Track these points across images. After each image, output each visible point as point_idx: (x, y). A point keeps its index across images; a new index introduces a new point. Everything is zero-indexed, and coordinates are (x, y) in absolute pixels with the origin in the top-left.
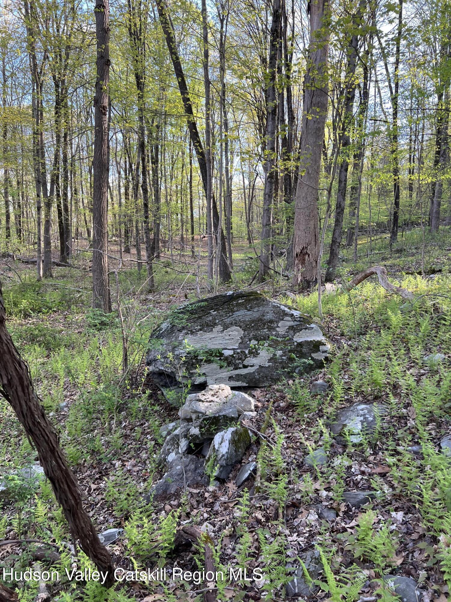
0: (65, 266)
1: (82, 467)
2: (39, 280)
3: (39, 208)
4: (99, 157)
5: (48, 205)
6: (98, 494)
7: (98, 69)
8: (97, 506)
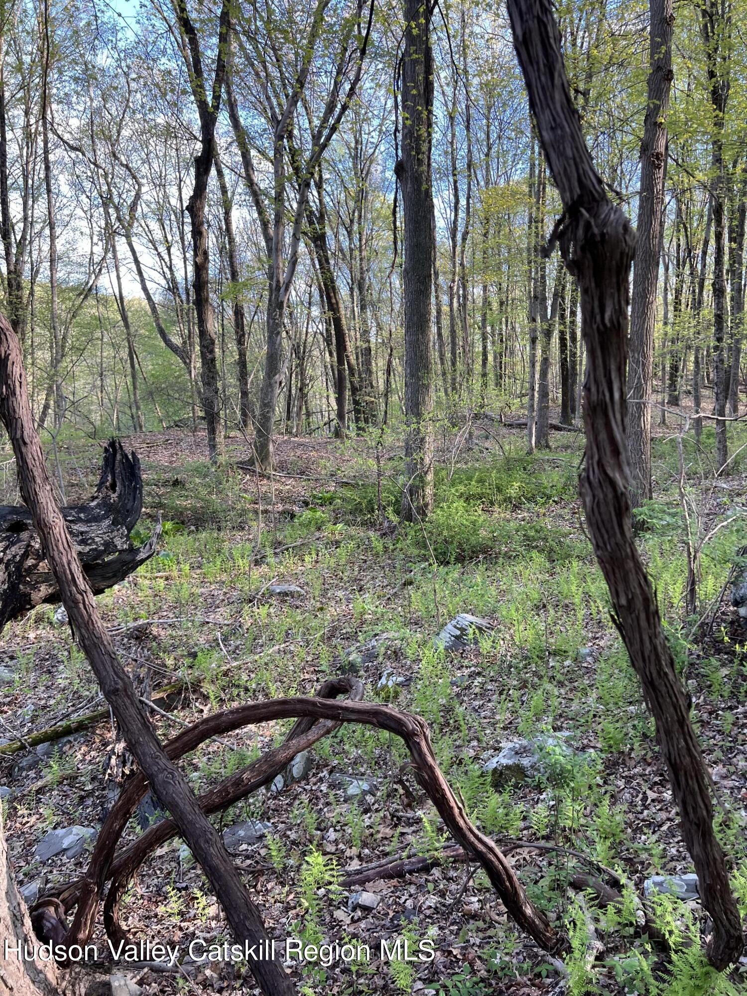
0: (569, 430)
1: (627, 758)
2: (530, 453)
3: (533, 341)
4: (645, 243)
5: (548, 334)
6: (660, 810)
7: (650, 90)
8: (662, 829)
